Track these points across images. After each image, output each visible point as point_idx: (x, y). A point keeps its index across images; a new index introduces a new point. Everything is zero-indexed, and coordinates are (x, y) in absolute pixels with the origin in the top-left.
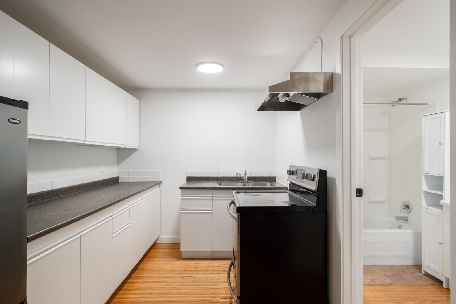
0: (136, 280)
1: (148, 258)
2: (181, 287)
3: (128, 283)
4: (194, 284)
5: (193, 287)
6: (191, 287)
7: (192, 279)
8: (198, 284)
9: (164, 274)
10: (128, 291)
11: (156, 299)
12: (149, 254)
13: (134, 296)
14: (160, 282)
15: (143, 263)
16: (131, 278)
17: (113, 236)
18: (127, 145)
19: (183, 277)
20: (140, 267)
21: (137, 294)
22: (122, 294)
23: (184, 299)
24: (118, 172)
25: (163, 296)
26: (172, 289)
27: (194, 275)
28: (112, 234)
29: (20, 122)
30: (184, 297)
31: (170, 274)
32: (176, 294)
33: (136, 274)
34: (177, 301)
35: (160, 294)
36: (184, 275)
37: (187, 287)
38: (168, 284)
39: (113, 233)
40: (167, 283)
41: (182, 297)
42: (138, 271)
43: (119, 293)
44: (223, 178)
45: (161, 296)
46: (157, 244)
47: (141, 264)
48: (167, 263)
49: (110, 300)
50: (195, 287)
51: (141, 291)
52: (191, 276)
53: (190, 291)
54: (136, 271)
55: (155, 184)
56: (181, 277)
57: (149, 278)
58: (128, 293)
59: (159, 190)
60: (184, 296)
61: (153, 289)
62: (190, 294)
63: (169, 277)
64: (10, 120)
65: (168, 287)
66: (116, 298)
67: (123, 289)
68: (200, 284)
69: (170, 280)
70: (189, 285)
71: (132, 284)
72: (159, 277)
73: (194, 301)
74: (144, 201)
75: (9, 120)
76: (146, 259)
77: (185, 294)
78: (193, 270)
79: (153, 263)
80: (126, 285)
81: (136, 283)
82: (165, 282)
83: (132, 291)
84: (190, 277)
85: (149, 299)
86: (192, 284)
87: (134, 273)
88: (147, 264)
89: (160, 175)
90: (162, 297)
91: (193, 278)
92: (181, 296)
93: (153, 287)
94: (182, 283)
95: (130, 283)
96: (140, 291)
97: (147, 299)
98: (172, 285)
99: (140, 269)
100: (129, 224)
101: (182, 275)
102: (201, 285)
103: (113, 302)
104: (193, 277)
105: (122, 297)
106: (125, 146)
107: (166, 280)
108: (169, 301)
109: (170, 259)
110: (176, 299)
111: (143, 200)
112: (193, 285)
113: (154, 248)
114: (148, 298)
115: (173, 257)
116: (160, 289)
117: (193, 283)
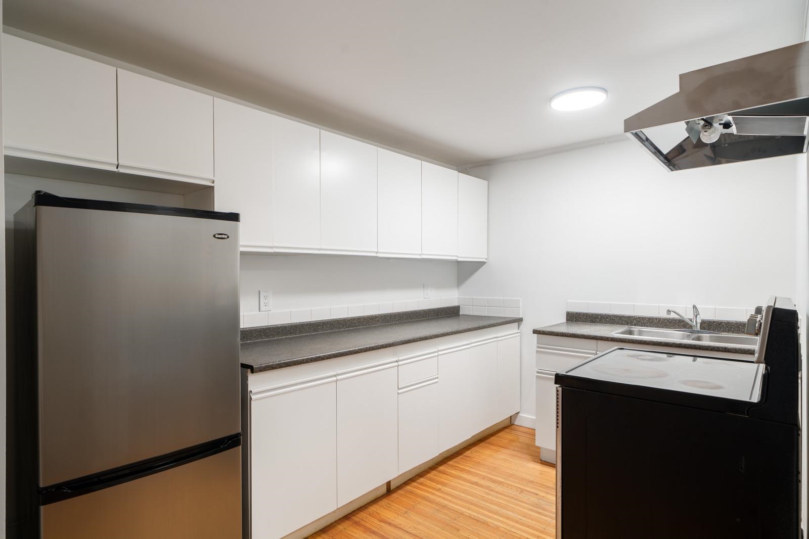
0: (449, 471)
1: (487, 443)
2: (509, 504)
3: (437, 471)
4: (535, 509)
5: (530, 513)
6: (526, 511)
7: (536, 500)
8: (540, 511)
9: (494, 475)
10: (429, 482)
11: (460, 508)
12: (492, 438)
13: (433, 491)
14: (481, 486)
15: (475, 448)
16: (445, 465)
17: (400, 391)
18: (459, 256)
19: (522, 491)
20: (468, 453)
21: (439, 490)
22: (421, 484)
23: (502, 525)
24: (458, 298)
25: (473, 507)
26: (492, 502)
27: (543, 494)
28: (399, 389)
29: (228, 237)
30: (502, 522)
31: (504, 478)
32: (494, 514)
33: (455, 462)
34: (490, 524)
35: (472, 504)
36: (525, 488)
37: (520, 508)
38: (492, 493)
39: (399, 387)
40: (492, 490)
41: (499, 521)
42: (461, 458)
43: (418, 481)
44: (643, 318)
45: (470, 506)
46: (512, 427)
47: (471, 450)
48: (511, 460)
49: (403, 485)
50: (533, 514)
51: (448, 489)
52: (537, 494)
53: (520, 517)
54: (458, 458)
55: (505, 320)
56: (519, 490)
57: (470, 474)
58: (428, 484)
59: (517, 333)
60: (505, 520)
61: (464, 492)
62: (517, 522)
63: (500, 483)
64: (216, 235)
65: (490, 497)
66: (410, 485)
67: (426, 476)
68: (545, 513)
69: (499, 488)
70: (524, 507)
71: (441, 474)
72: (484, 478)
73: (515, 535)
74: (472, 347)
75: (214, 236)
76: (482, 444)
77: (508, 518)
78: (549, 485)
79: (488, 452)
80: (434, 472)
81: (447, 475)
82: (488, 488)
83: (435, 484)
84: (534, 495)
85: (451, 504)
86: (531, 507)
87: (454, 460)
88: (479, 452)
89: (521, 306)
90: (469, 509)
91: (539, 499)
92: (501, 519)
93: (466, 488)
94: (516, 499)
95: (440, 472)
96: (445, 488)
97: (446, 503)
98: (496, 497)
99: (465, 456)
100: (437, 380)
101: (522, 487)
102: (545, 516)
103: (405, 488)
104: (538, 497)
105: (419, 487)
106: (455, 258)
107: (492, 485)
108: (477, 519)
109: (519, 454)
110: (489, 520)
111: (472, 345)
112: (531, 510)
113: (507, 430)
114: (450, 501)
115: (526, 454)
116: (473, 495)
117: (533, 506)
